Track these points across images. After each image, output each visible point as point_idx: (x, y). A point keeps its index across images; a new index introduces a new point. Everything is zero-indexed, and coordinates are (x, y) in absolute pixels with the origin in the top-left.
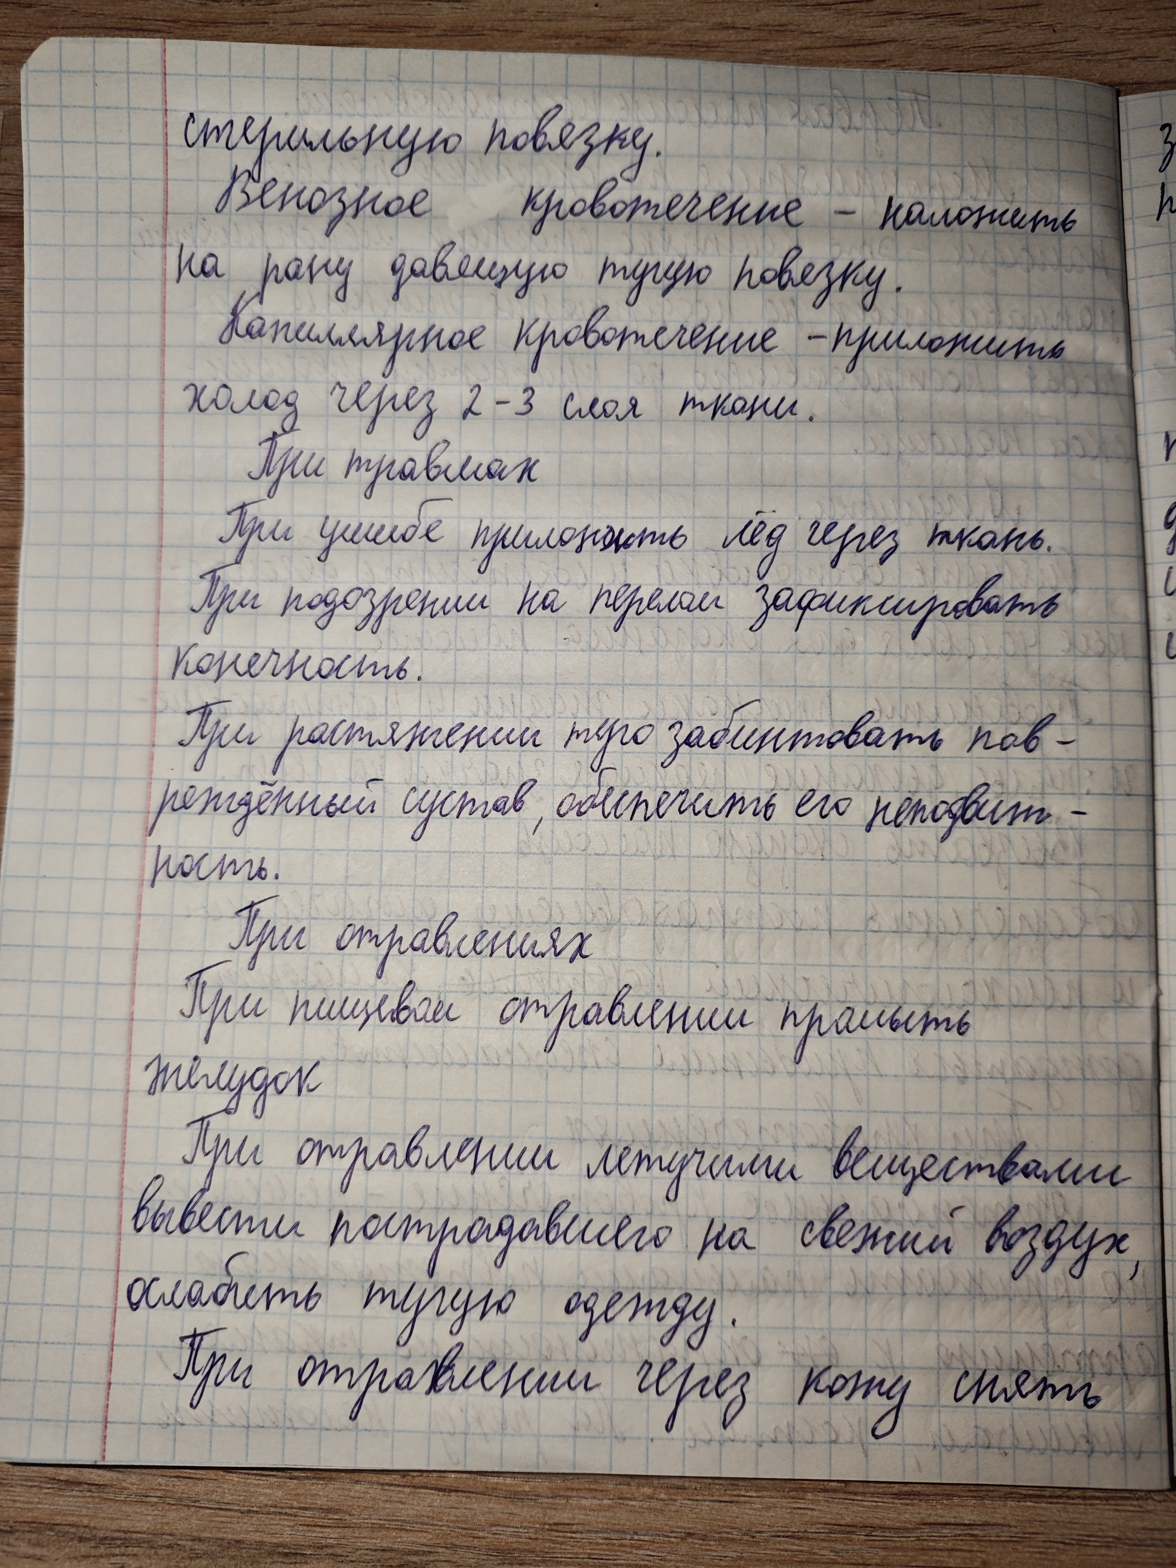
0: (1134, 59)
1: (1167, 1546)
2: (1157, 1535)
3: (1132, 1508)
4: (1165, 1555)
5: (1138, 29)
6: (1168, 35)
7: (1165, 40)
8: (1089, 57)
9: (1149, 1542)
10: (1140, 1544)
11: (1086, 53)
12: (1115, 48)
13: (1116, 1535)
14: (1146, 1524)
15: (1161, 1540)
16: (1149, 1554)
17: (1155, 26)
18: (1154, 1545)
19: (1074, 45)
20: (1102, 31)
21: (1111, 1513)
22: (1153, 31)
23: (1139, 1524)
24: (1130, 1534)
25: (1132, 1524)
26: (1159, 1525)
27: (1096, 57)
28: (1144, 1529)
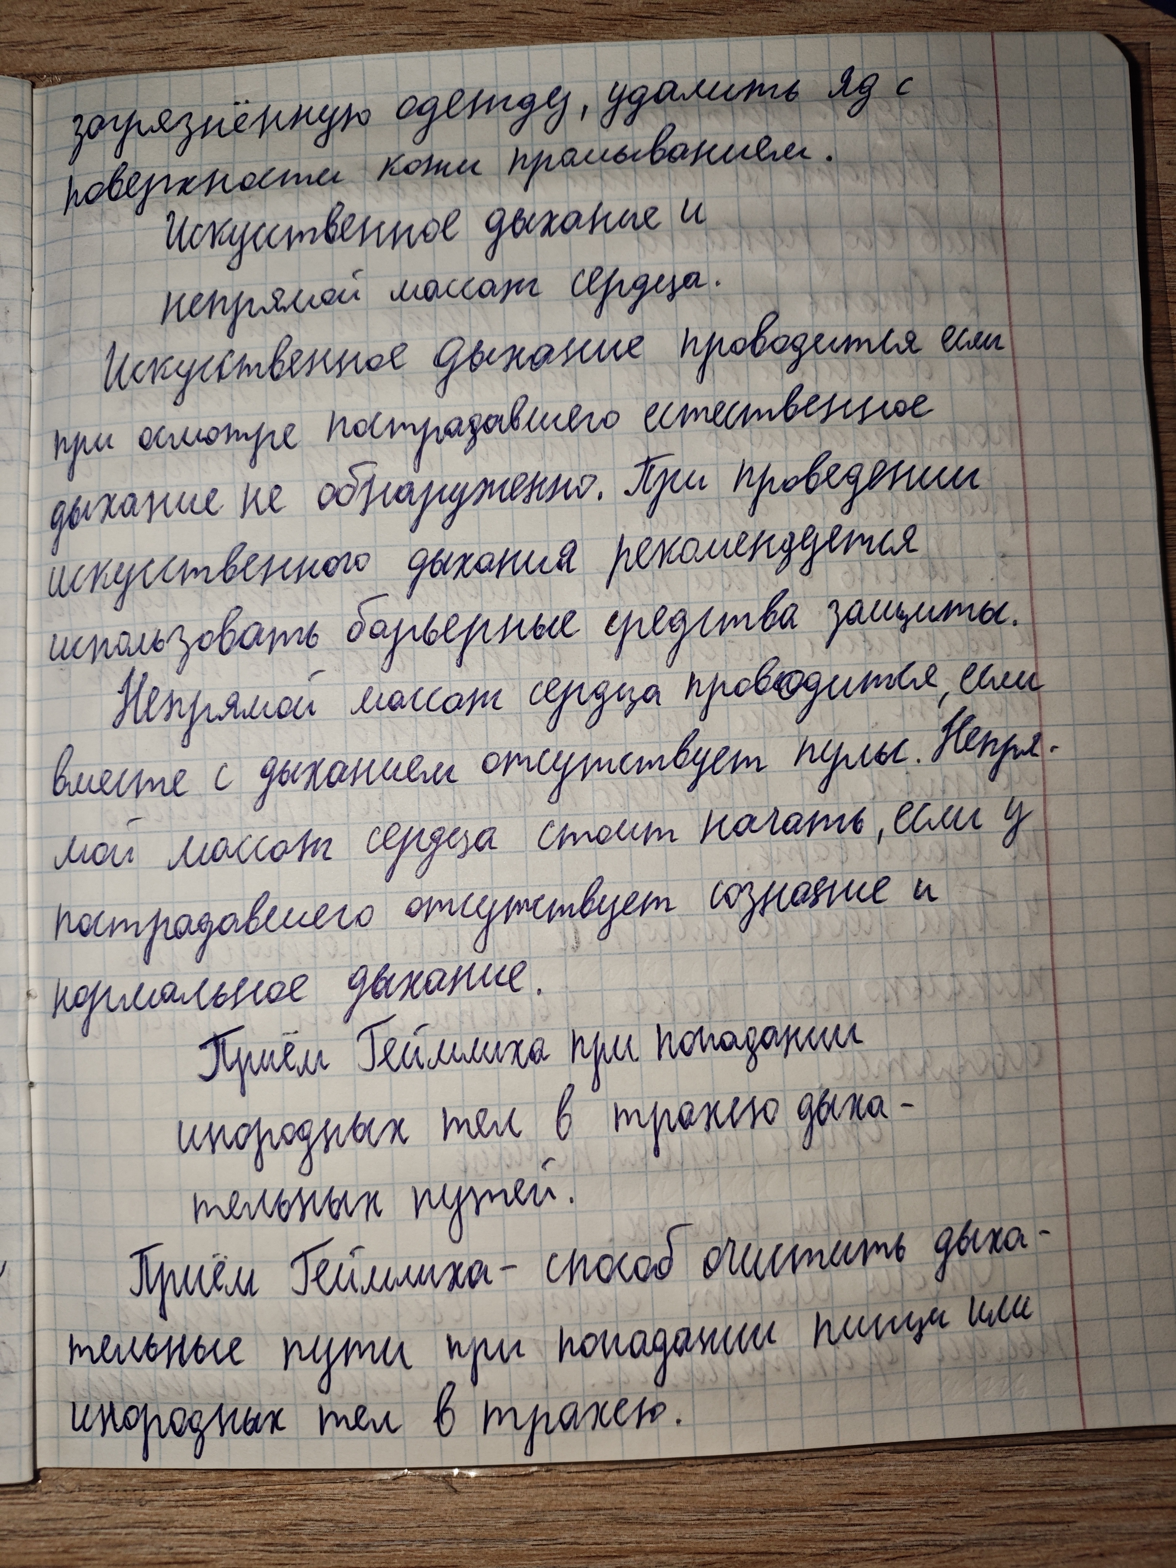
0: (67, 48)
1: (60, 1534)
2: (51, 1525)
3: (26, 1501)
4: (58, 1544)
5: (72, 16)
6: (102, 23)
7: (100, 27)
8: (22, 47)
9: (42, 1532)
10: (36, 1534)
11: (19, 43)
12: (49, 37)
13: (11, 1527)
14: (41, 1515)
15: (54, 1529)
16: (42, 1544)
17: (90, 13)
18: (48, 1535)
19: (8, 35)
20: (36, 19)
21: (7, 1508)
22: (88, 18)
23: (34, 1516)
24: (24, 1527)
25: (27, 1516)
26: (53, 1515)
27: (30, 47)
28: (38, 1520)
